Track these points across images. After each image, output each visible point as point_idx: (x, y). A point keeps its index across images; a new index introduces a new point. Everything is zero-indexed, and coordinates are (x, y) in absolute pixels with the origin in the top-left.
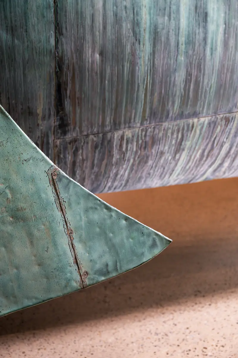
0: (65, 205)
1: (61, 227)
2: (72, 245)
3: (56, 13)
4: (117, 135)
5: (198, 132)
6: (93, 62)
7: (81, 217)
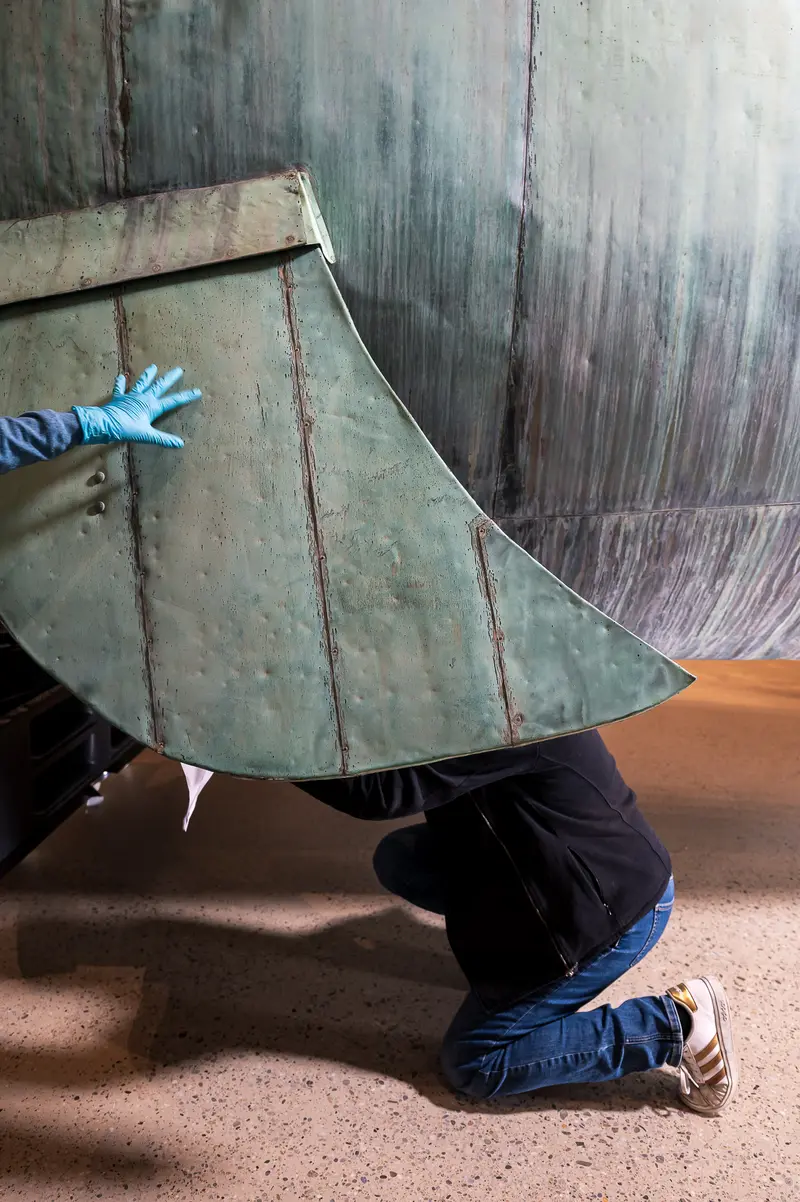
0: (496, 586)
1: (483, 626)
2: (500, 659)
3: (520, 275)
4: (608, 522)
5: (764, 535)
6: (576, 373)
7: (522, 612)
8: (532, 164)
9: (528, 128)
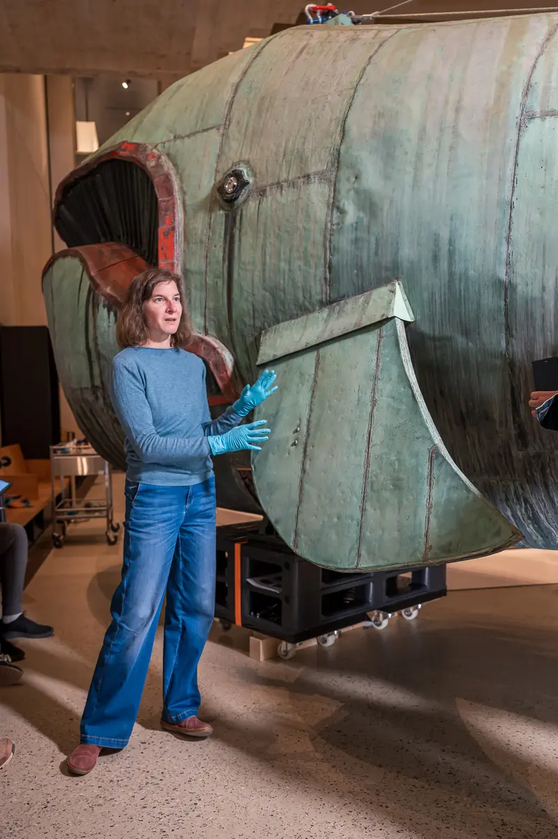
0: (434, 481)
1: (424, 501)
2: (429, 518)
7: (443, 495)
8: (511, 257)
9: (508, 239)
